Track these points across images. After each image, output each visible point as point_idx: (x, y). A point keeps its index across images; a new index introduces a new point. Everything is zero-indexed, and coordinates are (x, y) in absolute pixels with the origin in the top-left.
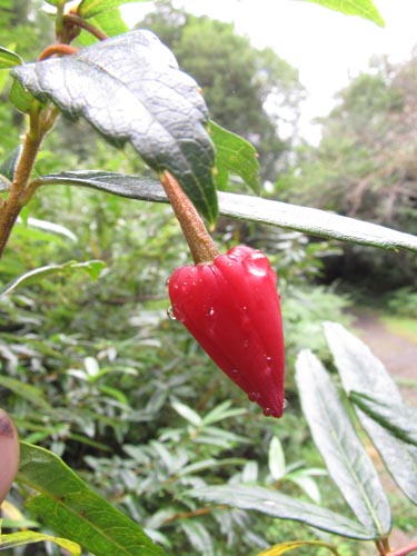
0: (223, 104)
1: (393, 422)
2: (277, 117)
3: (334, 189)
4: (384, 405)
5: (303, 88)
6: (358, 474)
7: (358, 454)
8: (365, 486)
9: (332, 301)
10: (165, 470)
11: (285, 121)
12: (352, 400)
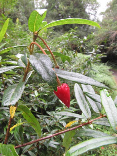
0: (74, 11)
1: (93, 98)
2: (90, 14)
3: (107, 35)
4: (91, 94)
5: (97, 4)
6: (86, 108)
7: (86, 104)
8: (87, 110)
9: (106, 68)
10: (56, 119)
11: (92, 14)
12: (85, 94)
